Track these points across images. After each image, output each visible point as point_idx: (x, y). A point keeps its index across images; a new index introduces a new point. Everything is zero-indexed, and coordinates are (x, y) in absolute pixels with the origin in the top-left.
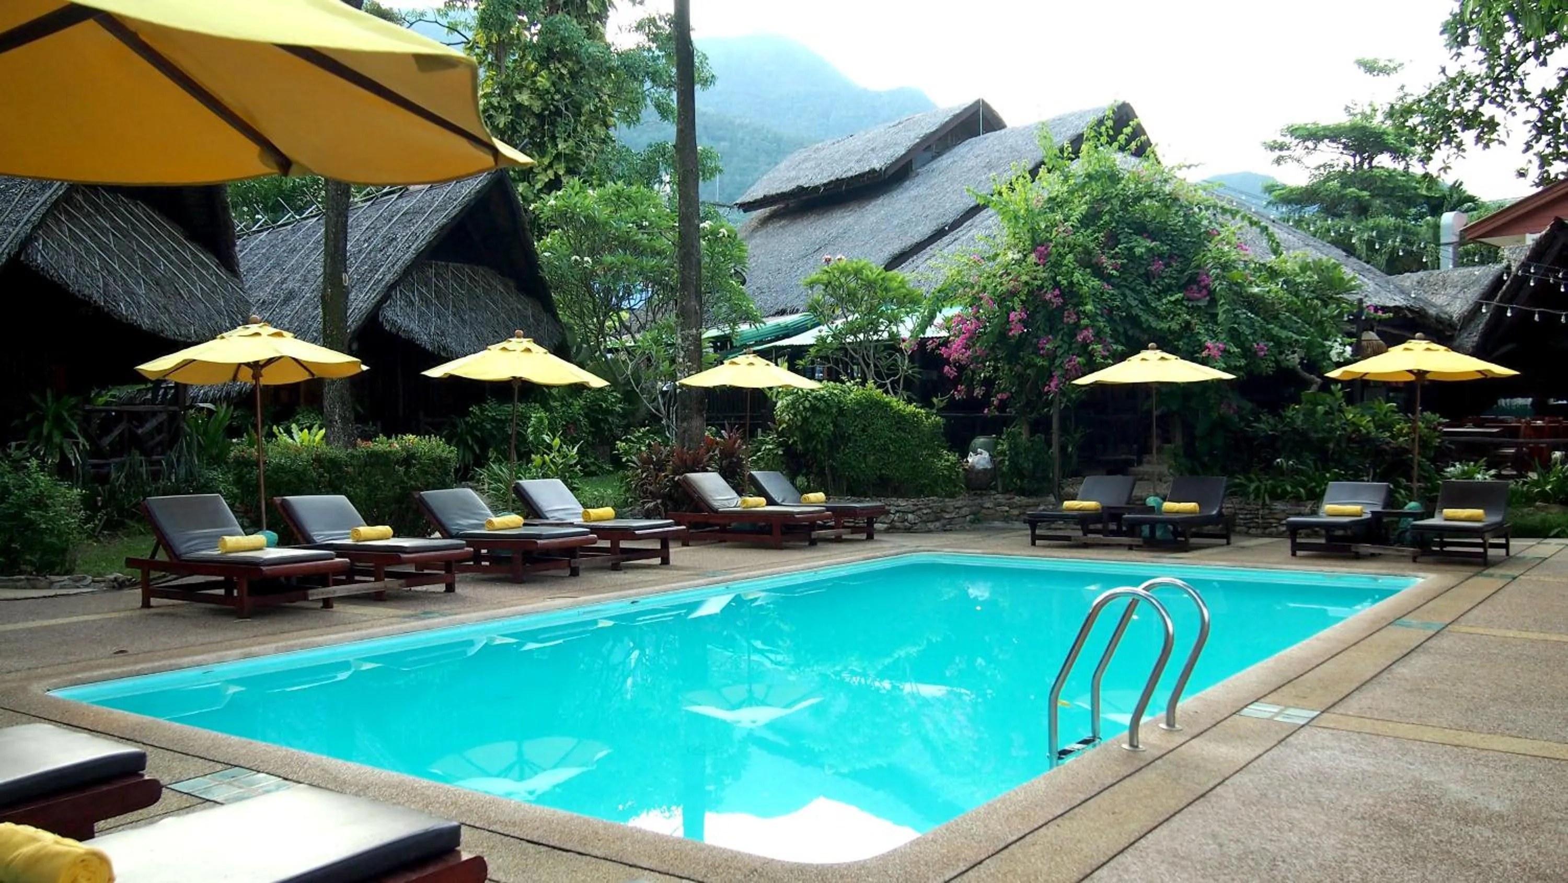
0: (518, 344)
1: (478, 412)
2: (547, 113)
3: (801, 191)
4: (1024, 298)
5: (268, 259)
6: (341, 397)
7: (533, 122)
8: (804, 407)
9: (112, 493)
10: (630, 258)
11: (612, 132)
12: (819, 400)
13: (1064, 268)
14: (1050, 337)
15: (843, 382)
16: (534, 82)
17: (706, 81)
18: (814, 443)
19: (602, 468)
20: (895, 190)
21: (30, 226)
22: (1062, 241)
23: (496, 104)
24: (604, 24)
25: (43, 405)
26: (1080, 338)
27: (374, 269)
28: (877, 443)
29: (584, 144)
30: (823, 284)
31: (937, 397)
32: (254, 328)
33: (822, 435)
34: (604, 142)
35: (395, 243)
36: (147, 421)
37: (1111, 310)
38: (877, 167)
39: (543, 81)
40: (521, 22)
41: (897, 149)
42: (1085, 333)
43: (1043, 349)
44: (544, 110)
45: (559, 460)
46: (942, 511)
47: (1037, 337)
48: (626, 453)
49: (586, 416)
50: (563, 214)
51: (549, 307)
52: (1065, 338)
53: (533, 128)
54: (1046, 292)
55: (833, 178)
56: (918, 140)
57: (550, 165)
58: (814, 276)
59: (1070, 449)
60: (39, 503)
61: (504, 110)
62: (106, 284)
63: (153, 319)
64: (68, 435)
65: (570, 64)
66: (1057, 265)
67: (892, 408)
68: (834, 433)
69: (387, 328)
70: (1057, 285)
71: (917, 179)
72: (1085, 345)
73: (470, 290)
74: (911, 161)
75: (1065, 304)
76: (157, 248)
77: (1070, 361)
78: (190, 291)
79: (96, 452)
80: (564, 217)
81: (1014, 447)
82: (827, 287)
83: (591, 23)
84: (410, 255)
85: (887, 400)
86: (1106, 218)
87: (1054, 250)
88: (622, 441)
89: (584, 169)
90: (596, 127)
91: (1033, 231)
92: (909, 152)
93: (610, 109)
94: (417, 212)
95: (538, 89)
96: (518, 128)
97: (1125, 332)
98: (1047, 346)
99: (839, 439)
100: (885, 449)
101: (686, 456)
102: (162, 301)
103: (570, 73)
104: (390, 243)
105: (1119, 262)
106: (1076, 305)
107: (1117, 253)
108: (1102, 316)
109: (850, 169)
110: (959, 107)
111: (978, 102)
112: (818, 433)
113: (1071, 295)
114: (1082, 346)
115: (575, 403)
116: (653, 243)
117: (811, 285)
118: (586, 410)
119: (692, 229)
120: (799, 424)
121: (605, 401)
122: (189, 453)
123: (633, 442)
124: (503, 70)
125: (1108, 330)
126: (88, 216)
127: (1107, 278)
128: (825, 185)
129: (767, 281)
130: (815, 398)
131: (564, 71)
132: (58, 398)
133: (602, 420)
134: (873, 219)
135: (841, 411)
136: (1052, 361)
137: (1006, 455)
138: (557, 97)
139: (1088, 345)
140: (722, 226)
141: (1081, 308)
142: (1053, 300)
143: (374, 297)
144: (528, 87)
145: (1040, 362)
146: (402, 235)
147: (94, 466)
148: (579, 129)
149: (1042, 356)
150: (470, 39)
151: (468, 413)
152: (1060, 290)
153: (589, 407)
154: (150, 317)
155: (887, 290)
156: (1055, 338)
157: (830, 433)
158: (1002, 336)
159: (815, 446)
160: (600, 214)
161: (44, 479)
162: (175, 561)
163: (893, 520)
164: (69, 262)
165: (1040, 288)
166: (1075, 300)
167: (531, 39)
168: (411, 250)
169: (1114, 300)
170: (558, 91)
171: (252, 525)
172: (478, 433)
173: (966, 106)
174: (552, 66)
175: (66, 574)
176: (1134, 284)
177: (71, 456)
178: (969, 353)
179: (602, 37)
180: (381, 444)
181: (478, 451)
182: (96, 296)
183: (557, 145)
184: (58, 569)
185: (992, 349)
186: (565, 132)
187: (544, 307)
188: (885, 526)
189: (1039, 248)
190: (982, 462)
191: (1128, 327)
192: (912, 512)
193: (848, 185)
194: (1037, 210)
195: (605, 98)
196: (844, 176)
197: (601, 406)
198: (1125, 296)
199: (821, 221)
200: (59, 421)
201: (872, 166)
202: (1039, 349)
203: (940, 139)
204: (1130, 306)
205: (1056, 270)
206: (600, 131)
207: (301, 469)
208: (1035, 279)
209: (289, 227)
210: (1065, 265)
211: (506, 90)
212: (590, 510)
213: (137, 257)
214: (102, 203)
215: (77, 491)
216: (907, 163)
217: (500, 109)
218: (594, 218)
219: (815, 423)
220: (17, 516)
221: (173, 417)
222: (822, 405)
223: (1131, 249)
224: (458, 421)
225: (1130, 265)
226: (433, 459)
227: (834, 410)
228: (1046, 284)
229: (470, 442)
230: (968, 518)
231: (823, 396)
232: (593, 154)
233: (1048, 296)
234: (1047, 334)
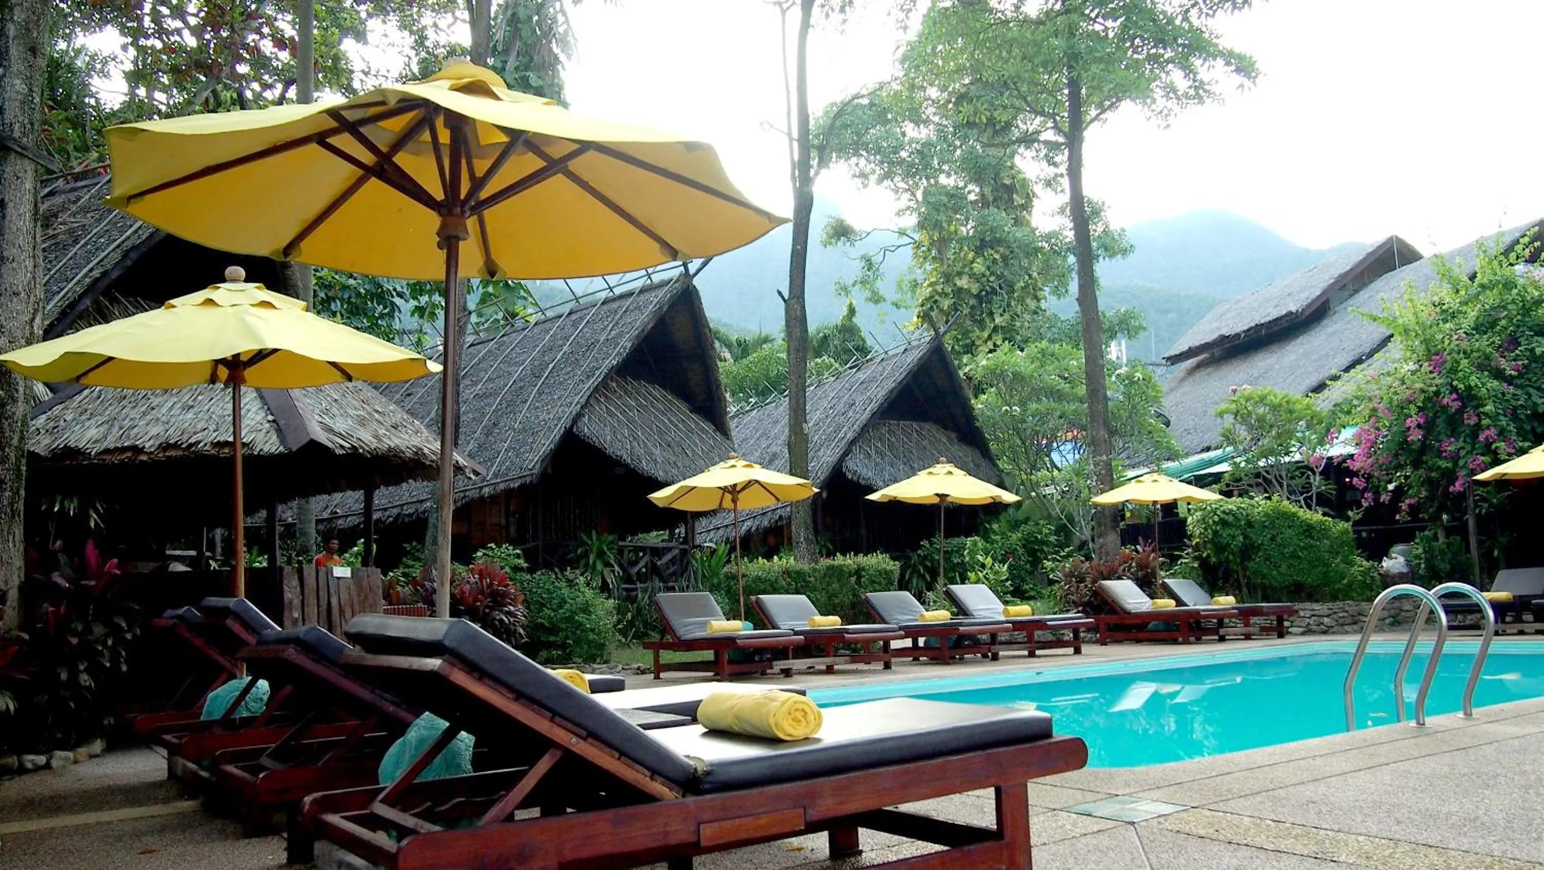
0: (941, 468)
1: (928, 546)
2: (984, 293)
3: (1223, 339)
4: (1420, 404)
5: (757, 431)
6: (805, 523)
7: (973, 302)
8: (1214, 522)
9: (639, 610)
10: (1053, 404)
11: (1043, 305)
12: (1227, 514)
13: (1460, 374)
14: (1452, 439)
15: (1252, 498)
16: (971, 269)
17: (1126, 251)
18: (1226, 554)
19: (1040, 592)
20: (1314, 329)
21: (579, 406)
22: (1456, 348)
23: (940, 291)
24: (1030, 213)
25: (589, 542)
26: (1482, 438)
27: (837, 430)
28: (1286, 550)
29: (1018, 316)
30: (1233, 413)
31: (1352, 510)
32: (732, 462)
33: (1232, 546)
34: (1035, 313)
35: (854, 407)
36: (664, 555)
37: (1515, 409)
38: (1294, 309)
39: (979, 267)
40: (957, 220)
41: (1312, 290)
42: (1487, 432)
43: (1445, 451)
44: (981, 291)
45: (991, 577)
46: (1359, 614)
47: (1439, 441)
48: (1052, 570)
49: (1024, 546)
50: (993, 372)
51: (985, 453)
52: (1468, 440)
53: (972, 307)
54: (1443, 397)
55: (1253, 324)
56: (1332, 281)
57: (990, 337)
58: (1223, 406)
59: (1496, 553)
60: (586, 609)
61: (946, 295)
62: (632, 448)
63: (667, 473)
64: (608, 564)
65: (1002, 250)
66: (1454, 370)
67: (1298, 518)
68: (1244, 544)
69: (850, 477)
70: (1454, 389)
71: (1334, 317)
72: (1488, 444)
73: (917, 443)
74: (1328, 300)
75: (1464, 406)
76: (669, 419)
77: (1475, 460)
78: (693, 451)
79: (628, 579)
80: (996, 375)
81: (1429, 551)
82: (1236, 416)
83: (1018, 213)
84: (866, 415)
85: (1293, 510)
86: (1503, 322)
87: (1449, 358)
88: (1049, 560)
89: (1019, 337)
90: (1028, 301)
91: (1426, 342)
92: (1324, 292)
93: (1039, 285)
94: (873, 379)
95: (975, 274)
96: (960, 308)
97: (1533, 429)
98: (1449, 448)
99: (1248, 551)
100: (1294, 556)
101: (1102, 568)
102: (673, 459)
103: (1002, 256)
104: (850, 408)
105: (1520, 363)
106: (1477, 407)
107: (1518, 355)
108: (1505, 415)
109: (1268, 315)
110: (1371, 246)
111: (1391, 238)
112: (1228, 545)
113: (1468, 398)
114: (1486, 445)
115: (1013, 535)
116: (1075, 390)
117: (1221, 415)
118: (1024, 542)
119: (1097, 369)
120: (1210, 537)
121: (1040, 533)
122: (695, 579)
123: (1058, 561)
124: (945, 262)
125: (1511, 428)
126: (620, 397)
127: (1510, 381)
128: (1244, 332)
129: (1193, 423)
130: (1224, 512)
131: (997, 256)
132: (599, 534)
133: (1038, 550)
134: (1292, 357)
135: (1250, 524)
136: (1456, 464)
137: (1421, 559)
138: (992, 279)
139: (1492, 444)
140: (1137, 371)
141: (1481, 410)
142: (1450, 404)
143: (838, 452)
144: (967, 273)
145: (1443, 464)
146: (860, 399)
147: (626, 590)
148: (1013, 304)
149: (1446, 458)
150: (917, 239)
151: (920, 547)
152: (1457, 393)
153: (1026, 540)
154: (664, 471)
155: (1291, 412)
156: (1457, 440)
157: (1240, 544)
158: (1403, 445)
159: (1228, 557)
160: (1025, 370)
161: (589, 593)
162: (677, 641)
163: (1309, 624)
164: (606, 432)
165: (1437, 393)
166: (1475, 403)
167: (968, 233)
168: (867, 411)
169: (1518, 400)
170: (992, 274)
171: (732, 615)
172: (929, 564)
173: (1380, 243)
174: (986, 254)
175: (604, 663)
176: (1539, 383)
177: (609, 581)
178: (1370, 461)
179: (1028, 223)
180: (839, 560)
181: (929, 579)
182: (625, 457)
183: (994, 320)
184: (598, 660)
185: (1396, 456)
186: (1000, 307)
187: (982, 453)
188: (1302, 630)
189: (1433, 357)
190: (1397, 566)
191: (1536, 425)
192: (1328, 616)
193: (1267, 328)
194: (1429, 323)
195: (1035, 275)
196: (1262, 322)
197: (1036, 537)
198: (1530, 396)
199: (1244, 365)
200: (601, 554)
201: (1289, 309)
202: (1442, 452)
203: (1356, 277)
204: (1535, 404)
205: (1453, 376)
206: (1032, 304)
207: (773, 579)
208: (1431, 386)
209: (774, 404)
210: (1461, 370)
211: (948, 278)
212: (1009, 608)
213: (654, 426)
214: (629, 388)
215: (611, 601)
216: (1324, 303)
217: (944, 294)
218: (1019, 374)
219: (1225, 535)
220: (570, 619)
221: (684, 553)
222: (1230, 519)
223: (1532, 350)
224: (911, 555)
225: (1534, 365)
226: (879, 571)
227: (1243, 523)
228: (1442, 390)
229: (922, 571)
230: (1387, 621)
231: (1231, 510)
232: (1026, 323)
233: (1445, 401)
234: (1449, 437)
